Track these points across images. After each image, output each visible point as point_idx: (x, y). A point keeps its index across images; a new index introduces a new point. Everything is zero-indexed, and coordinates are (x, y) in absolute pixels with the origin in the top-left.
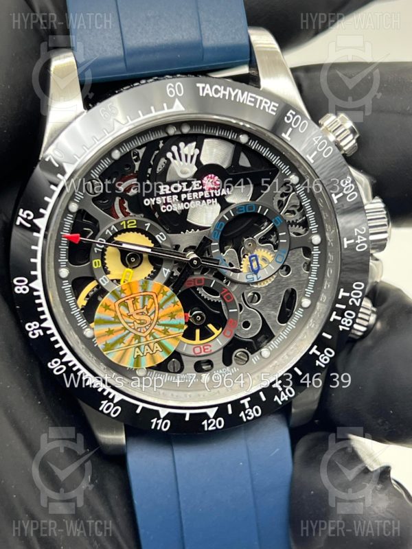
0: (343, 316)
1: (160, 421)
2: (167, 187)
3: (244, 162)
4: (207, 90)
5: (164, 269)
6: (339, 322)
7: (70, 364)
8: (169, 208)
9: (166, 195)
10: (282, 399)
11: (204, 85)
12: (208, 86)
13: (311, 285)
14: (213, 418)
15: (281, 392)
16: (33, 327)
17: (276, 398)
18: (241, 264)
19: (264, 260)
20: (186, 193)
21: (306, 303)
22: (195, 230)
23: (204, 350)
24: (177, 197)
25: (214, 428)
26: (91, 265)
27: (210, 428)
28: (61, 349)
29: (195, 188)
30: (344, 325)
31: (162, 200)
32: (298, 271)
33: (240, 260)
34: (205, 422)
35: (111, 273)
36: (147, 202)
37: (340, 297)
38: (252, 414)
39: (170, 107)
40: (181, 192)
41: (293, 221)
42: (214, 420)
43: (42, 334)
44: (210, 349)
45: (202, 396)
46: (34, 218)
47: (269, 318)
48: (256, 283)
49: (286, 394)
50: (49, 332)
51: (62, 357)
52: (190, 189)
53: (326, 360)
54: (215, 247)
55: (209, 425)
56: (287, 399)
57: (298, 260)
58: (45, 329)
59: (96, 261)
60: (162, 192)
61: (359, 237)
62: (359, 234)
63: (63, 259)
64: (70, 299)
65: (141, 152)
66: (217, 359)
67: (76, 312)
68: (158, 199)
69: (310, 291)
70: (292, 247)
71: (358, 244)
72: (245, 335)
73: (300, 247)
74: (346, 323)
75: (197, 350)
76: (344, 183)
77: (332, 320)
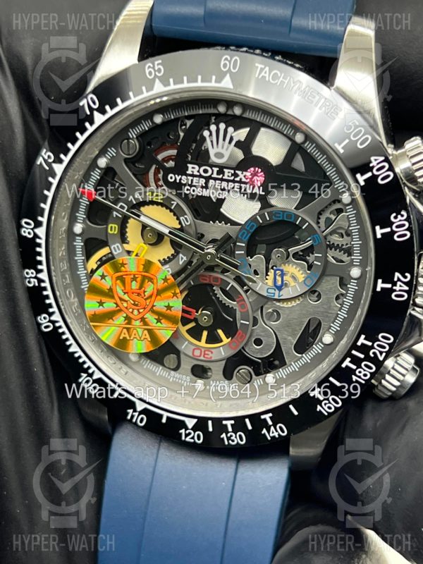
0: (359, 367)
1: (136, 414)
2: (197, 167)
3: (299, 164)
4: (265, 73)
5: (181, 255)
6: (353, 372)
7: (57, 325)
8: (194, 191)
9: (193, 175)
10: (271, 435)
11: (263, 66)
12: (267, 69)
13: (338, 322)
14: (192, 429)
15: (271, 426)
16: (31, 275)
17: (264, 431)
18: (267, 275)
19: (294, 278)
20: (215, 179)
21: (328, 339)
22: (226, 224)
23: (205, 354)
24: (204, 181)
25: (192, 441)
26: (107, 228)
27: (188, 439)
28: (50, 306)
29: (225, 177)
30: (360, 377)
31: (187, 179)
32: (329, 301)
33: (267, 270)
34: (183, 431)
35: (130, 243)
36: (171, 178)
37: (359, 344)
38: (235, 439)
39: (219, 80)
40: (210, 177)
41: (338, 245)
42: (192, 432)
43: (37, 284)
44: (211, 355)
45: (187, 403)
46: (54, 162)
47: (285, 343)
48: (279, 300)
49: (277, 431)
50: (43, 285)
51: (51, 314)
52: (220, 176)
53: (330, 408)
54: (240, 248)
55: (187, 435)
56: (277, 436)
57: (331, 288)
58: (40, 281)
59: (113, 225)
60: (189, 172)
61: (399, 283)
62: (399, 280)
63: (81, 215)
64: (80, 258)
65: (189, 123)
66: (217, 369)
67: (82, 273)
68: (184, 177)
69: (336, 327)
70: (327, 273)
71: (395, 291)
72: (254, 352)
73: (337, 276)
74: (361, 375)
75: (197, 353)
76: (396, 217)
77: (344, 366)
